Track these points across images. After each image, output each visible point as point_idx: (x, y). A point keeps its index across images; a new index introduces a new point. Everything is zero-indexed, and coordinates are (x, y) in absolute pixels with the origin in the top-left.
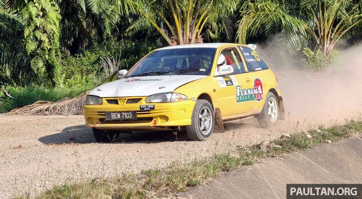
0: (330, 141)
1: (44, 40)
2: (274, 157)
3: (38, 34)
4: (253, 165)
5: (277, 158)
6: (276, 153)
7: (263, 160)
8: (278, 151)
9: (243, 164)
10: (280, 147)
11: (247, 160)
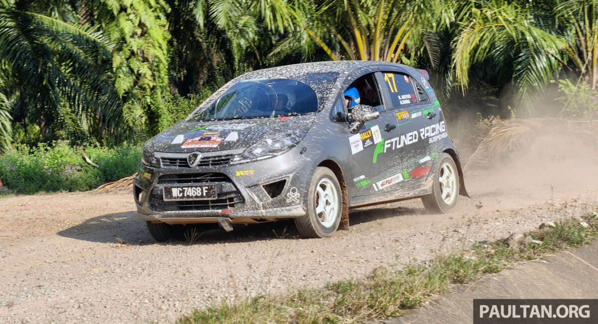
1: (144, 72)
2: (532, 259)
3: (135, 64)
4: (500, 273)
5: (537, 260)
6: (534, 253)
7: (515, 264)
8: (537, 249)
9: (485, 272)
10: (541, 243)
11: (490, 265)
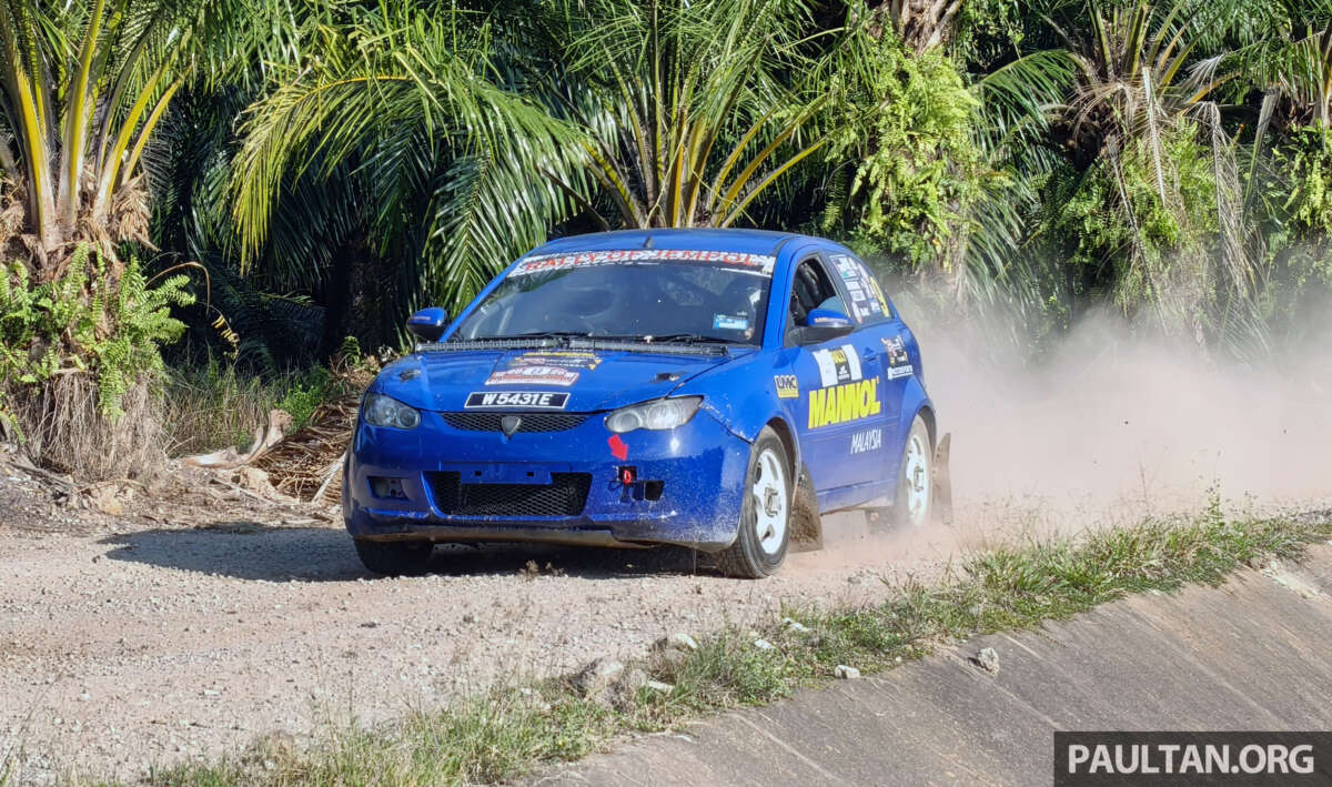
0: (853, 673)
2: (650, 731)
4: (584, 760)
5: (663, 733)
6: (653, 714)
7: (615, 740)
8: (660, 703)
10: (668, 688)
